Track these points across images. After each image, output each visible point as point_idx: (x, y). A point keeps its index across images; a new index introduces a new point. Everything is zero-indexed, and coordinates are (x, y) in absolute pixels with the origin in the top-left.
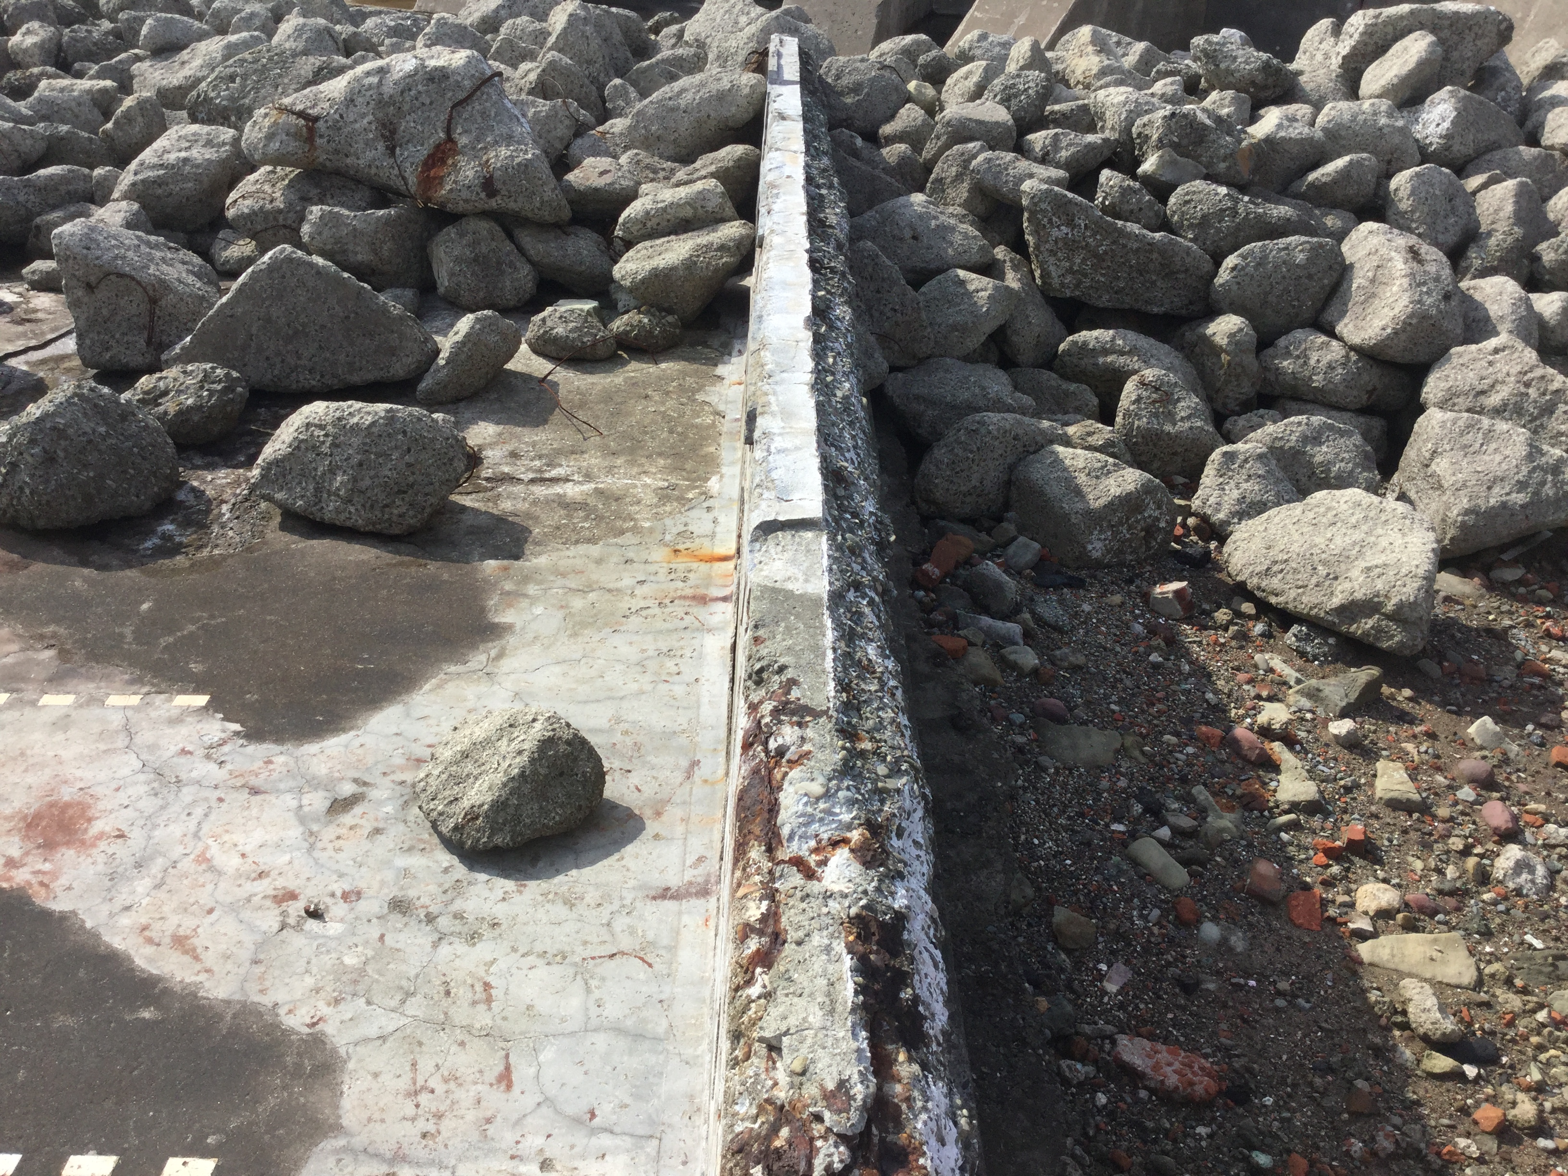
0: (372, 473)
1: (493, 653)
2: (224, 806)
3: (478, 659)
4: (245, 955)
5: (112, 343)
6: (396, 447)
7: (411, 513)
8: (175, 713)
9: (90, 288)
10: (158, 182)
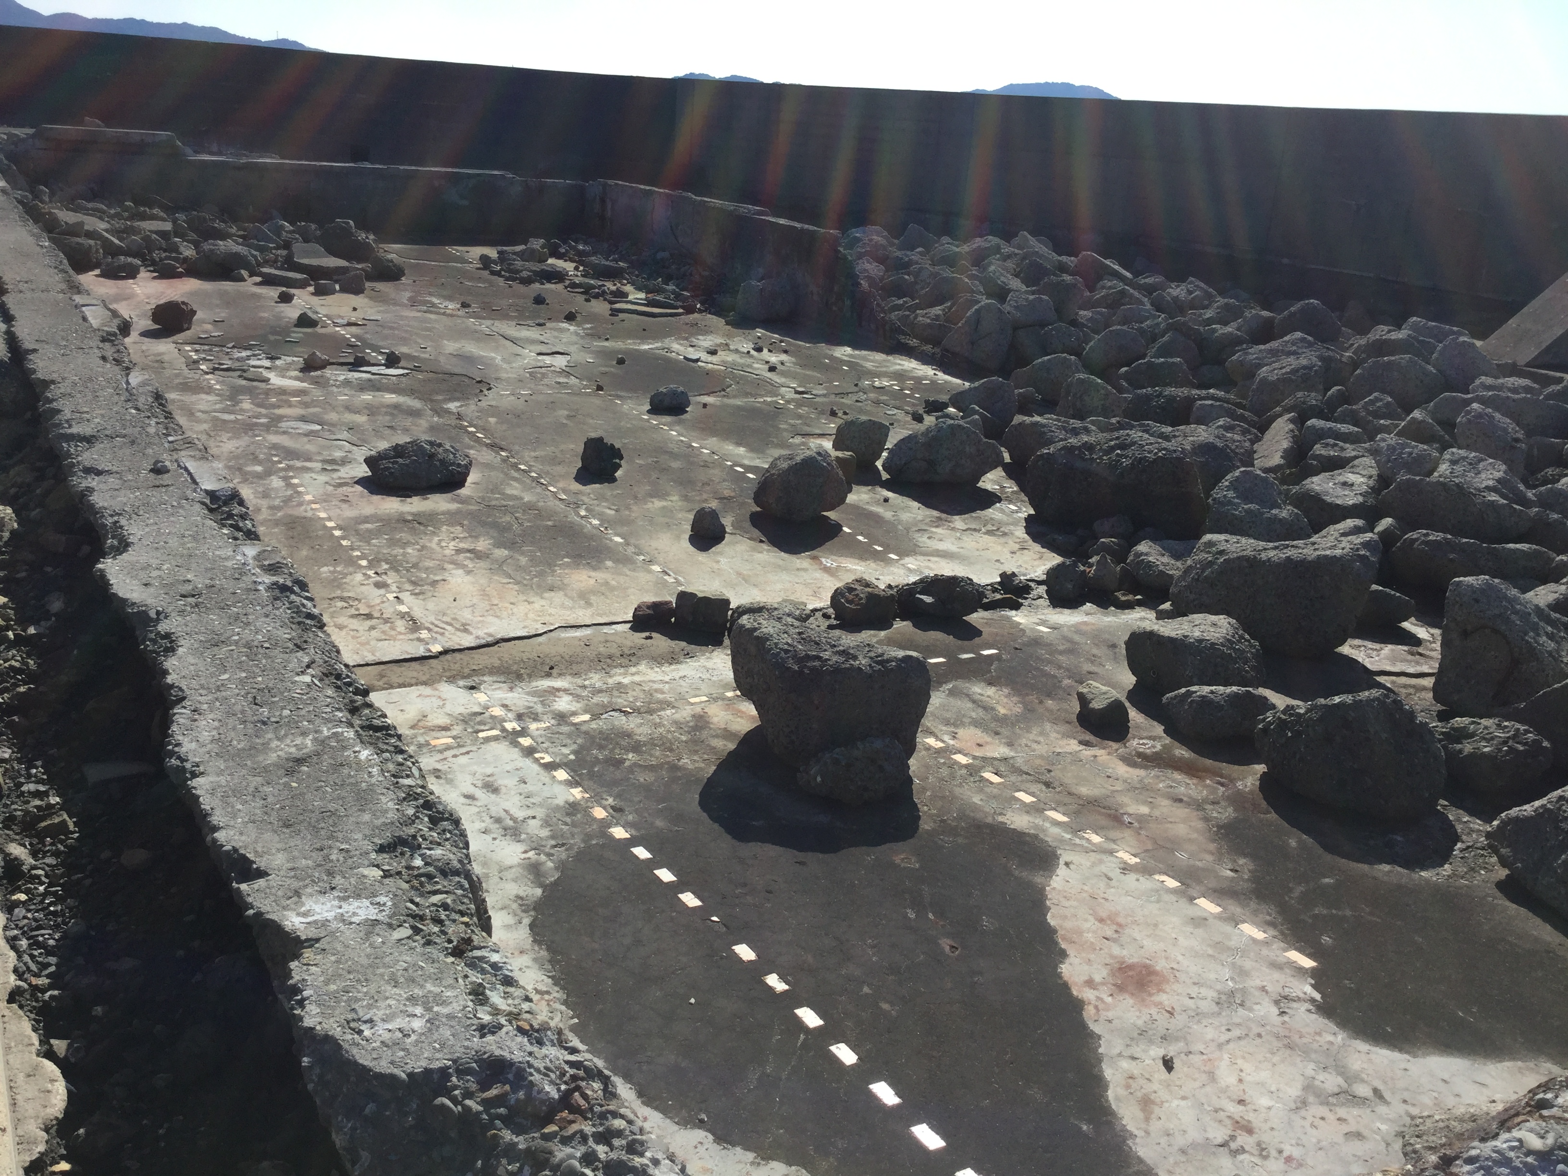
4: (1180, 1141)
8: (1281, 960)
9: (1465, 634)
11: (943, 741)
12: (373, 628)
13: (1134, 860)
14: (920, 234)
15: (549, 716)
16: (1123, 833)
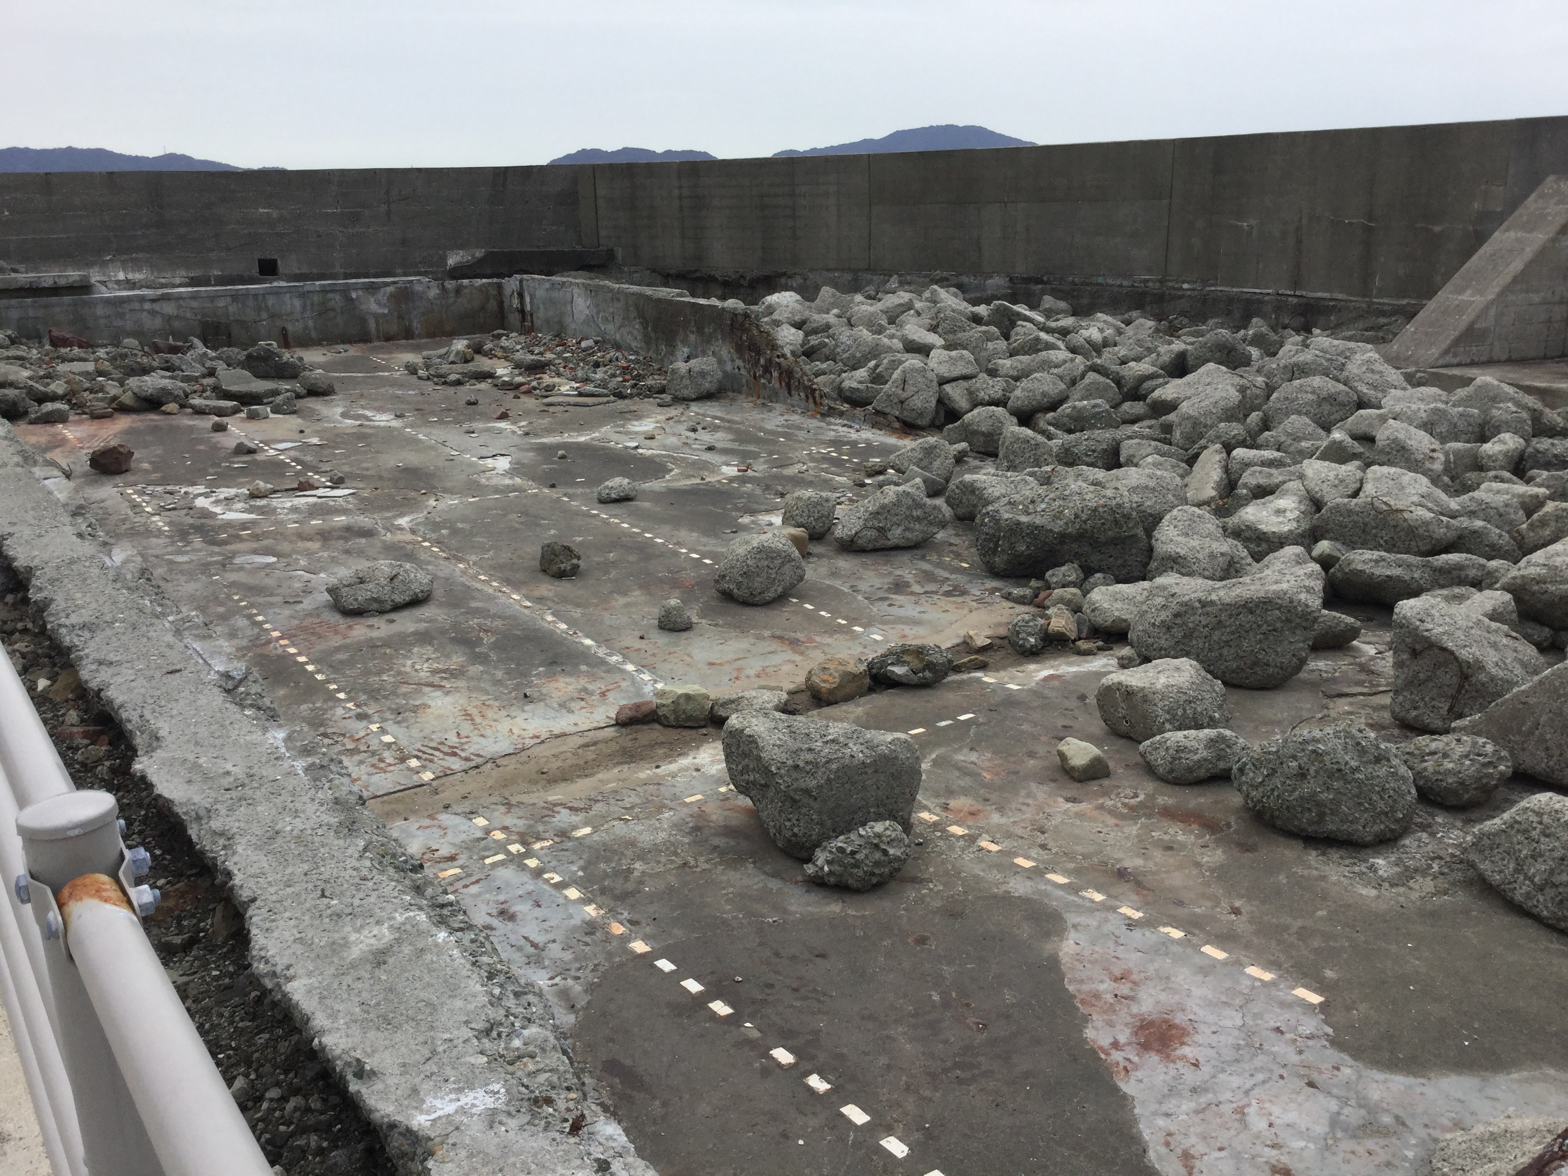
2: (1282, 1082)
5: (1421, 704)
8: (1291, 999)
9: (1415, 654)
11: (937, 815)
12: (361, 762)
13: (1137, 915)
14: (834, 295)
15: (551, 834)
16: (1123, 888)
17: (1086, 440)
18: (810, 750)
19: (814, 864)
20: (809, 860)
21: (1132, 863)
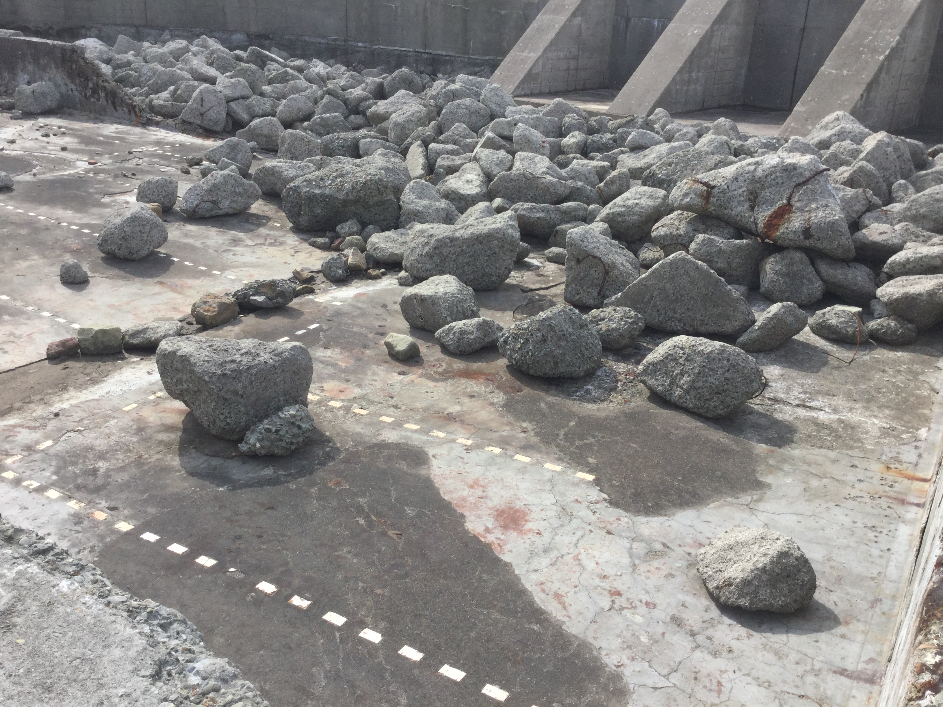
0: (704, 379)
1: (755, 497)
2: (592, 534)
3: (746, 498)
4: (590, 616)
5: (582, 291)
6: (722, 368)
7: (721, 407)
8: (576, 480)
9: (578, 261)
10: (621, 214)
11: (318, 395)
14: (128, 42)
15: (19, 449)
16: (455, 427)
17: (337, 139)
18: (233, 361)
19: (246, 443)
20: (241, 440)
21: (455, 409)
